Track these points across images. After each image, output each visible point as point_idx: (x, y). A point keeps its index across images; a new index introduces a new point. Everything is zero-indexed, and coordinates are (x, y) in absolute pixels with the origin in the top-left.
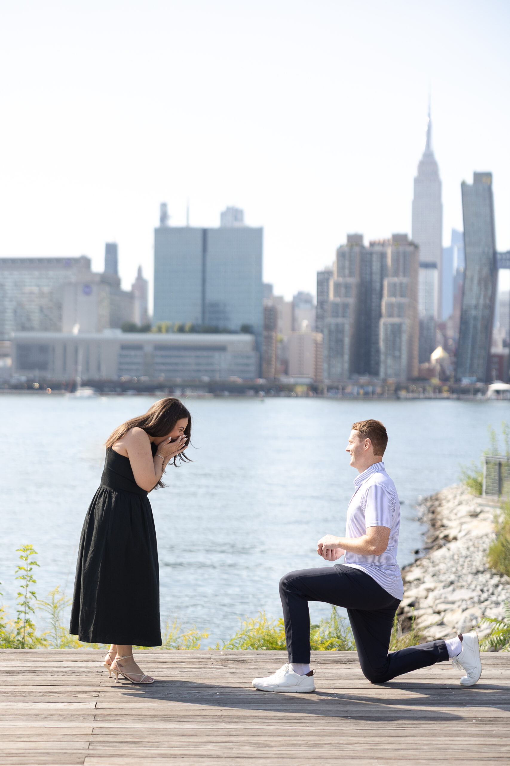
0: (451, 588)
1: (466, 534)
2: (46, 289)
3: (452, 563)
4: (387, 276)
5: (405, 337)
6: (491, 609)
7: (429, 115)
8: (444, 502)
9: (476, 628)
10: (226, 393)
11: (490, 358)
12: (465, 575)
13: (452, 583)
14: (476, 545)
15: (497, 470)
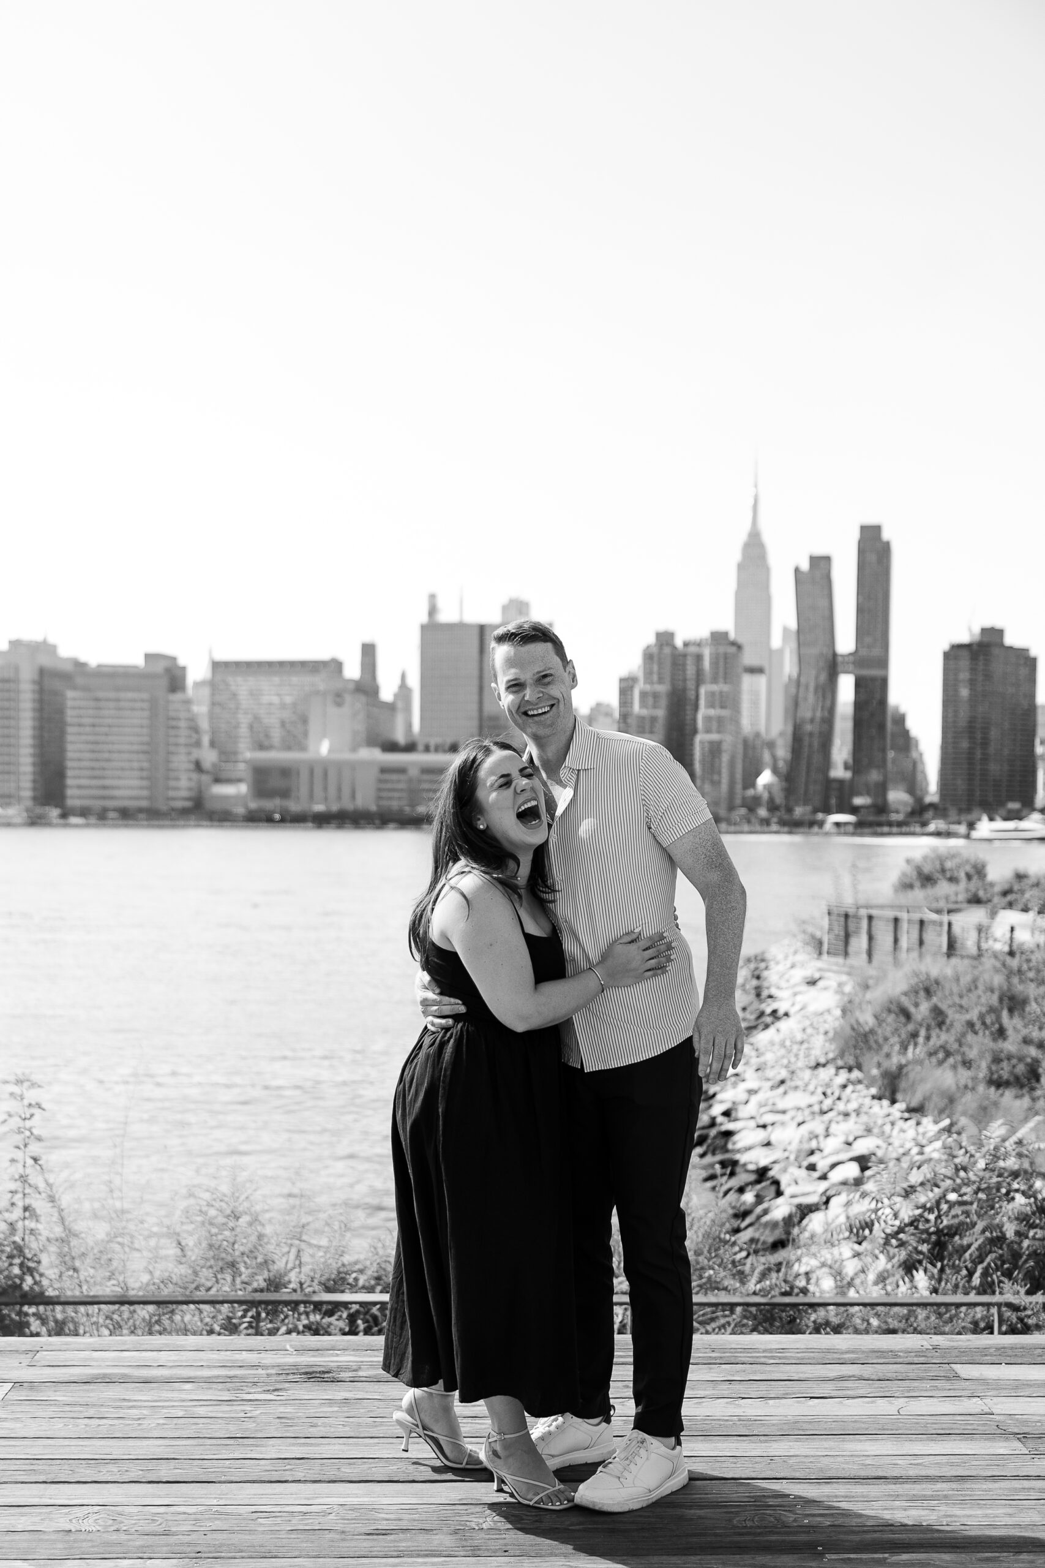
0: (782, 1089)
1: (801, 1009)
2: (288, 700)
3: (783, 1051)
4: (704, 682)
5: (725, 758)
6: (838, 1122)
7: (756, 486)
8: (772, 964)
9: (817, 1152)
11: (828, 782)
12: (801, 1069)
13: (782, 1082)
14: (815, 1024)
15: (843, 923)
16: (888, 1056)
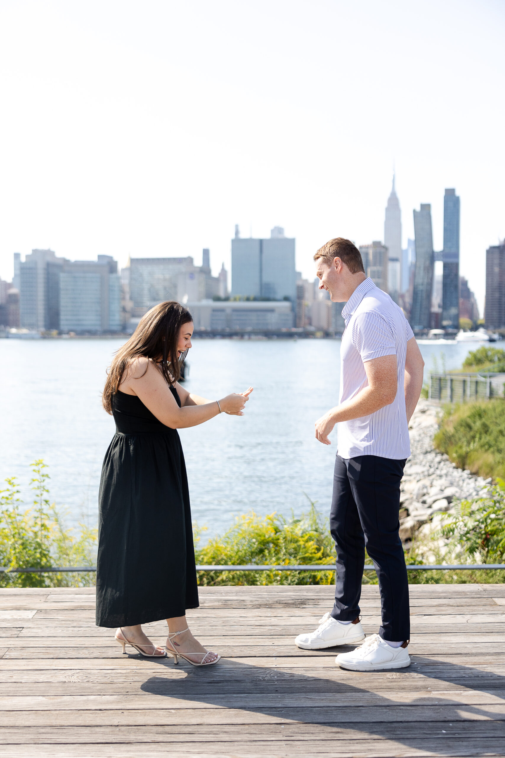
2: (167, 276)
4: (370, 266)
6: (436, 480)
9: (427, 494)
10: (275, 337)
11: (431, 315)
12: (419, 454)
14: (425, 432)
15: (438, 383)
16: (461, 447)
